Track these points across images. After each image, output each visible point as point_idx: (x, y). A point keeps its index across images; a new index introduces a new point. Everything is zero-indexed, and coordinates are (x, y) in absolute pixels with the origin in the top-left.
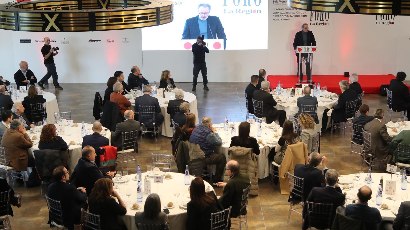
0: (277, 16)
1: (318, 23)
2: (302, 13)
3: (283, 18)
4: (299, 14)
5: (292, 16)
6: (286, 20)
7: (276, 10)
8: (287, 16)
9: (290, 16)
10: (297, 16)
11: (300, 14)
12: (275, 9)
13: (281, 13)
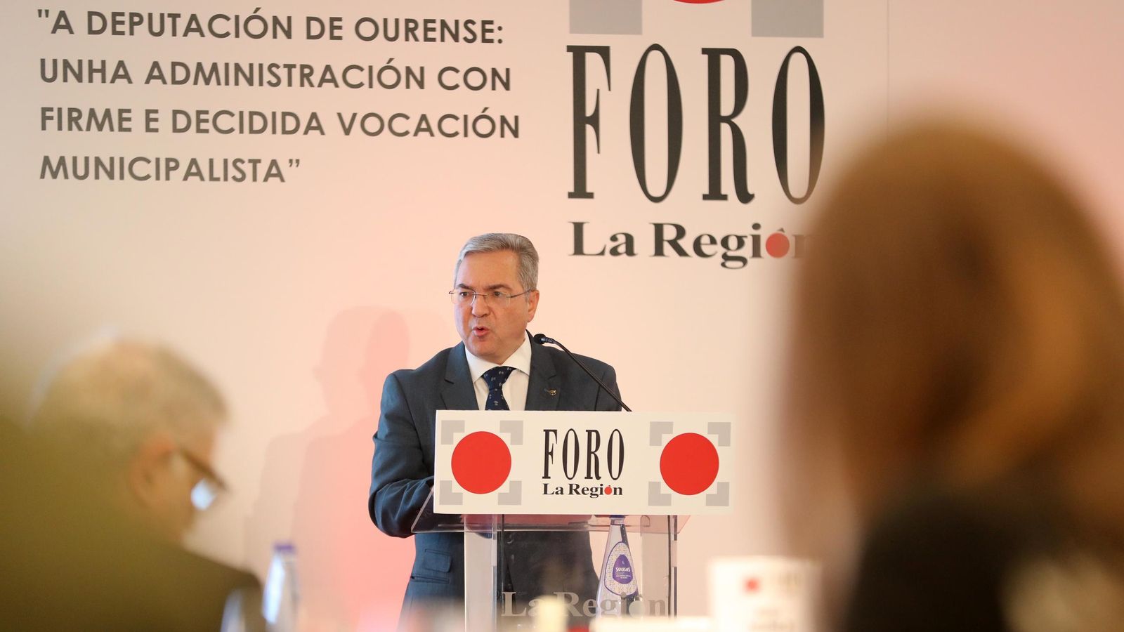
0: (100, 120)
1: (681, 231)
2: (449, 78)
3: (189, 146)
4: (411, 101)
5: (315, 124)
6: (237, 170)
7: (79, 22)
8: (252, 122)
9: (284, 123)
10: (386, 125)
11: (432, 101)
12: (62, 23)
13: (155, 73)
